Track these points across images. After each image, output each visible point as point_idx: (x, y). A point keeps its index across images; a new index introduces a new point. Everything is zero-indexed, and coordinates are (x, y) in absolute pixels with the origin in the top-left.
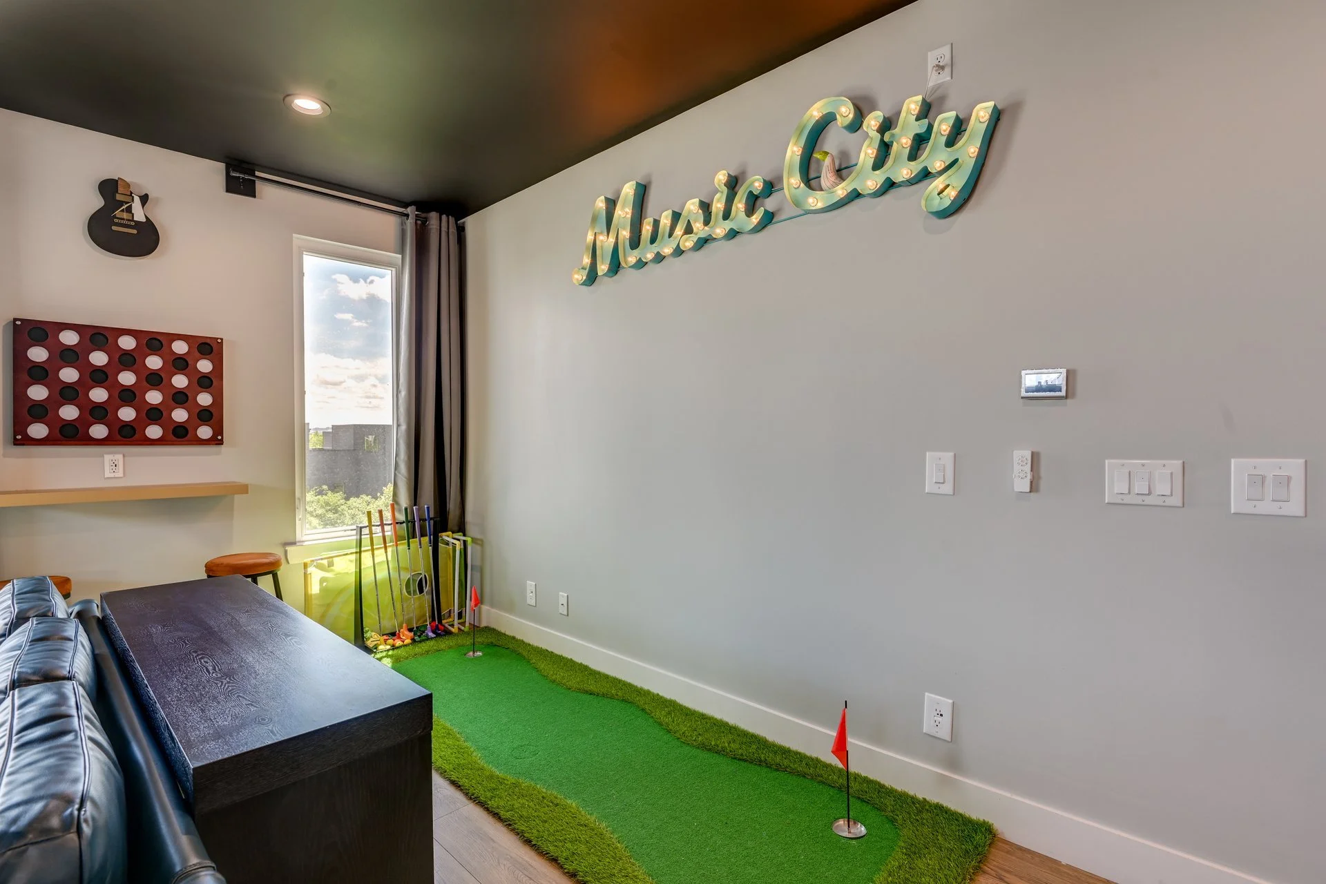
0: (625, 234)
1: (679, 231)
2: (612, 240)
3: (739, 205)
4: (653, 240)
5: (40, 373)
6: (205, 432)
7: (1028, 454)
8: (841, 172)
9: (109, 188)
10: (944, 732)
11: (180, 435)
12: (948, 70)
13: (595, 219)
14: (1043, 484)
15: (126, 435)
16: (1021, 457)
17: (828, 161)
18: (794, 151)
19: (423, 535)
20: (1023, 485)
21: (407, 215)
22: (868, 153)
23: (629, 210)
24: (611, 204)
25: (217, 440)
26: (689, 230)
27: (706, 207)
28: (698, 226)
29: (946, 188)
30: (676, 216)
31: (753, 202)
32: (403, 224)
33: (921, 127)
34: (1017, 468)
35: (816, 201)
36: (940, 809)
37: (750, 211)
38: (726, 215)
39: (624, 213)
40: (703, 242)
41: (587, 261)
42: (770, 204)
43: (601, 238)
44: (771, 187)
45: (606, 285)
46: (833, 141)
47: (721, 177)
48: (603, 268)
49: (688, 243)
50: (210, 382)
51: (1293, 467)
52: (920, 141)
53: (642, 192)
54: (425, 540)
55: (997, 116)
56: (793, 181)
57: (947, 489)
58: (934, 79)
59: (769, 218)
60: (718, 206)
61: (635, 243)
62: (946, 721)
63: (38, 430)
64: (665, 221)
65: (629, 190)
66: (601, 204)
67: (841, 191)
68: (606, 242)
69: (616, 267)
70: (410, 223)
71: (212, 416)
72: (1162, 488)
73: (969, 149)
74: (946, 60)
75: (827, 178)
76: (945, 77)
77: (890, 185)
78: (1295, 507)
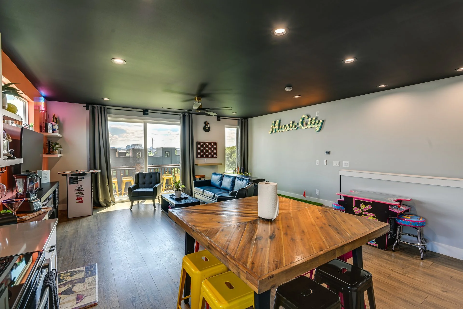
0: (277, 127)
1: (285, 128)
2: (275, 128)
3: (294, 126)
4: (282, 129)
5: (199, 149)
6: (215, 156)
7: (326, 161)
8: (306, 124)
9: (206, 123)
10: (318, 194)
11: (212, 156)
12: (318, 114)
13: (272, 124)
14: (327, 164)
15: (207, 157)
16: (325, 161)
17: (305, 123)
18: (301, 121)
19: (242, 172)
20: (325, 164)
21: (240, 120)
22: (309, 123)
23: (278, 124)
24: (275, 122)
25: (216, 157)
26: (287, 128)
27: (289, 125)
28: (288, 128)
29: (318, 129)
30: (285, 126)
31: (295, 126)
32: (239, 121)
33: (315, 121)
34: (325, 162)
35: (303, 128)
36: (317, 203)
37: (295, 127)
38: (292, 127)
39: (277, 124)
40: (289, 130)
41: (271, 130)
42: (298, 126)
43: (273, 127)
44: (298, 124)
45: (274, 134)
46: (305, 120)
47: (291, 122)
48: (274, 132)
49: (287, 130)
50: (216, 149)
51: (348, 162)
52: (315, 123)
53: (280, 121)
54: (243, 173)
55: (323, 121)
56: (300, 125)
57: (318, 164)
58: (317, 115)
59: (298, 128)
60: (291, 126)
61: (279, 129)
62: (318, 193)
63: (199, 156)
64: (283, 126)
65: (278, 121)
66: (273, 122)
67: (306, 127)
68: (274, 128)
69: (276, 131)
70: (240, 121)
71: (216, 154)
72: (338, 164)
73: (320, 125)
74: (318, 113)
75: (304, 125)
76: (318, 115)
77: (311, 127)
78: (348, 166)
